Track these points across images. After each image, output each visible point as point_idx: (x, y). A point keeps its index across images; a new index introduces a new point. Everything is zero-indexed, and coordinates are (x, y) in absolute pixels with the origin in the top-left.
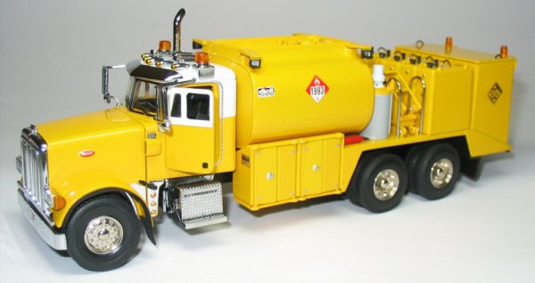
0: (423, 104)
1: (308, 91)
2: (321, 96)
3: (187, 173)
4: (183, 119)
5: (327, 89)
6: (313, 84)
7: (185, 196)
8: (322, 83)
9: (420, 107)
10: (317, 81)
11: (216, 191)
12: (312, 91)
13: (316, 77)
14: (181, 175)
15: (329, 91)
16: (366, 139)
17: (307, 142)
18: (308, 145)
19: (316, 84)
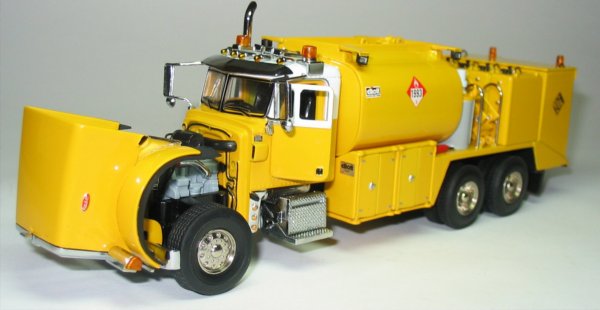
0: (500, 111)
1: (409, 93)
2: (419, 99)
3: (294, 181)
4: (297, 120)
5: (425, 92)
6: (412, 86)
7: (293, 208)
8: (420, 86)
9: (497, 115)
10: (416, 83)
11: (318, 202)
12: (412, 94)
13: (414, 79)
14: (288, 184)
15: (427, 94)
16: (452, 149)
17: (405, 150)
18: (406, 153)
19: (415, 85)
